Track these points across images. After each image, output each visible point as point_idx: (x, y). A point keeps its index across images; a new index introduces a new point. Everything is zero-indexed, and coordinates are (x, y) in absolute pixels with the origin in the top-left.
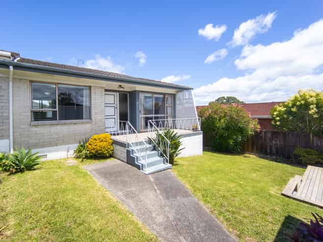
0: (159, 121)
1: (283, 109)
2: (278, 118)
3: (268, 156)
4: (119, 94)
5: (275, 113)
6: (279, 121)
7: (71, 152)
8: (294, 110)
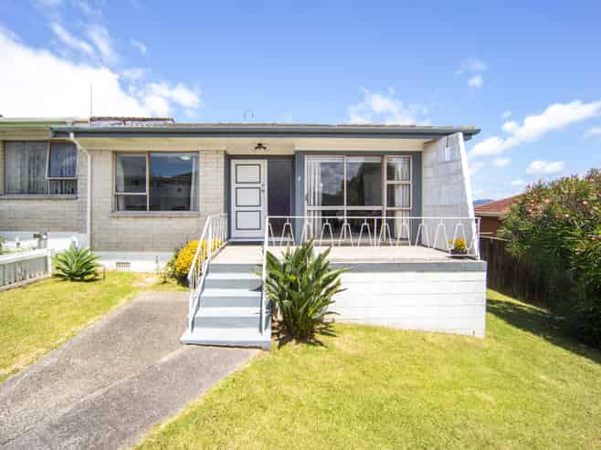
0: (363, 221)
4: (268, 163)
7: (163, 265)
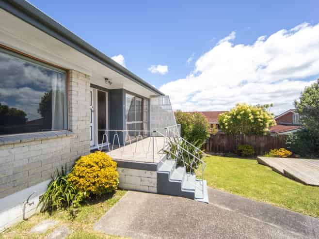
1: (229, 117)
2: (226, 124)
3: (218, 154)
4: (99, 92)
5: (225, 120)
6: (227, 125)
8: (239, 117)
